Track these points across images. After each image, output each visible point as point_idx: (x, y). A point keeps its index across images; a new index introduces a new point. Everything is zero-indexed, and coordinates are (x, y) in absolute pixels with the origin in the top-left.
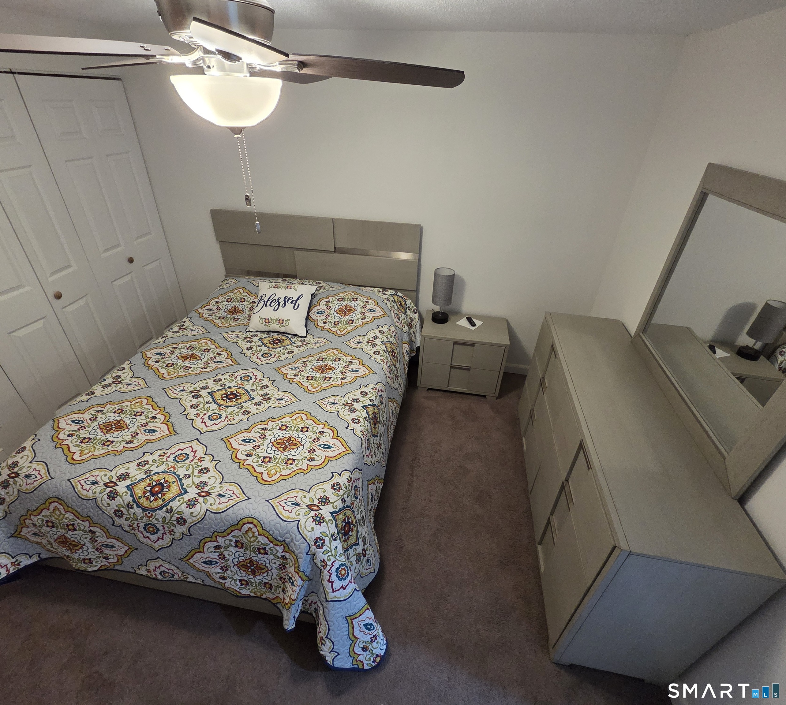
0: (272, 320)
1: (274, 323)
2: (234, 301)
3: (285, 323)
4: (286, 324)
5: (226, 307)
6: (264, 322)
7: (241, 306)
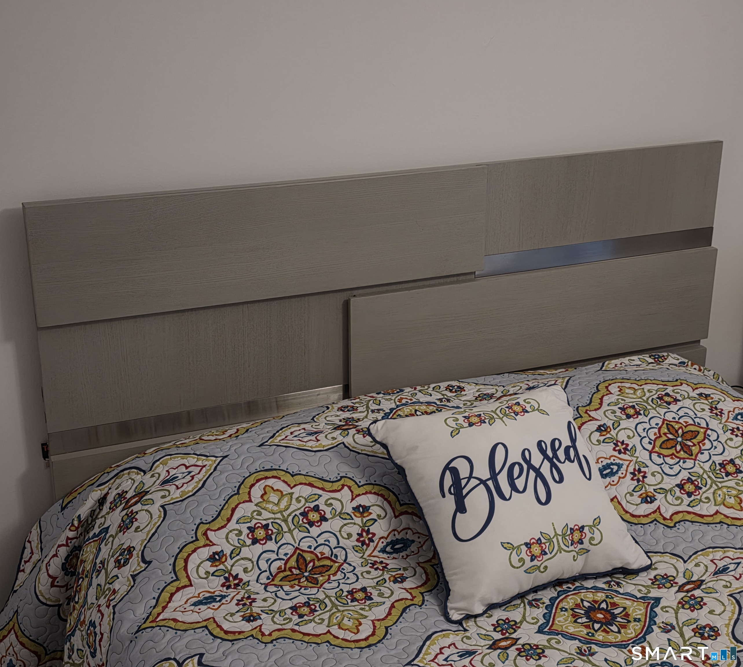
0: (550, 540)
1: (560, 550)
2: (280, 532)
3: (589, 535)
4: (592, 539)
5: (263, 565)
6: (528, 559)
7: (320, 540)
